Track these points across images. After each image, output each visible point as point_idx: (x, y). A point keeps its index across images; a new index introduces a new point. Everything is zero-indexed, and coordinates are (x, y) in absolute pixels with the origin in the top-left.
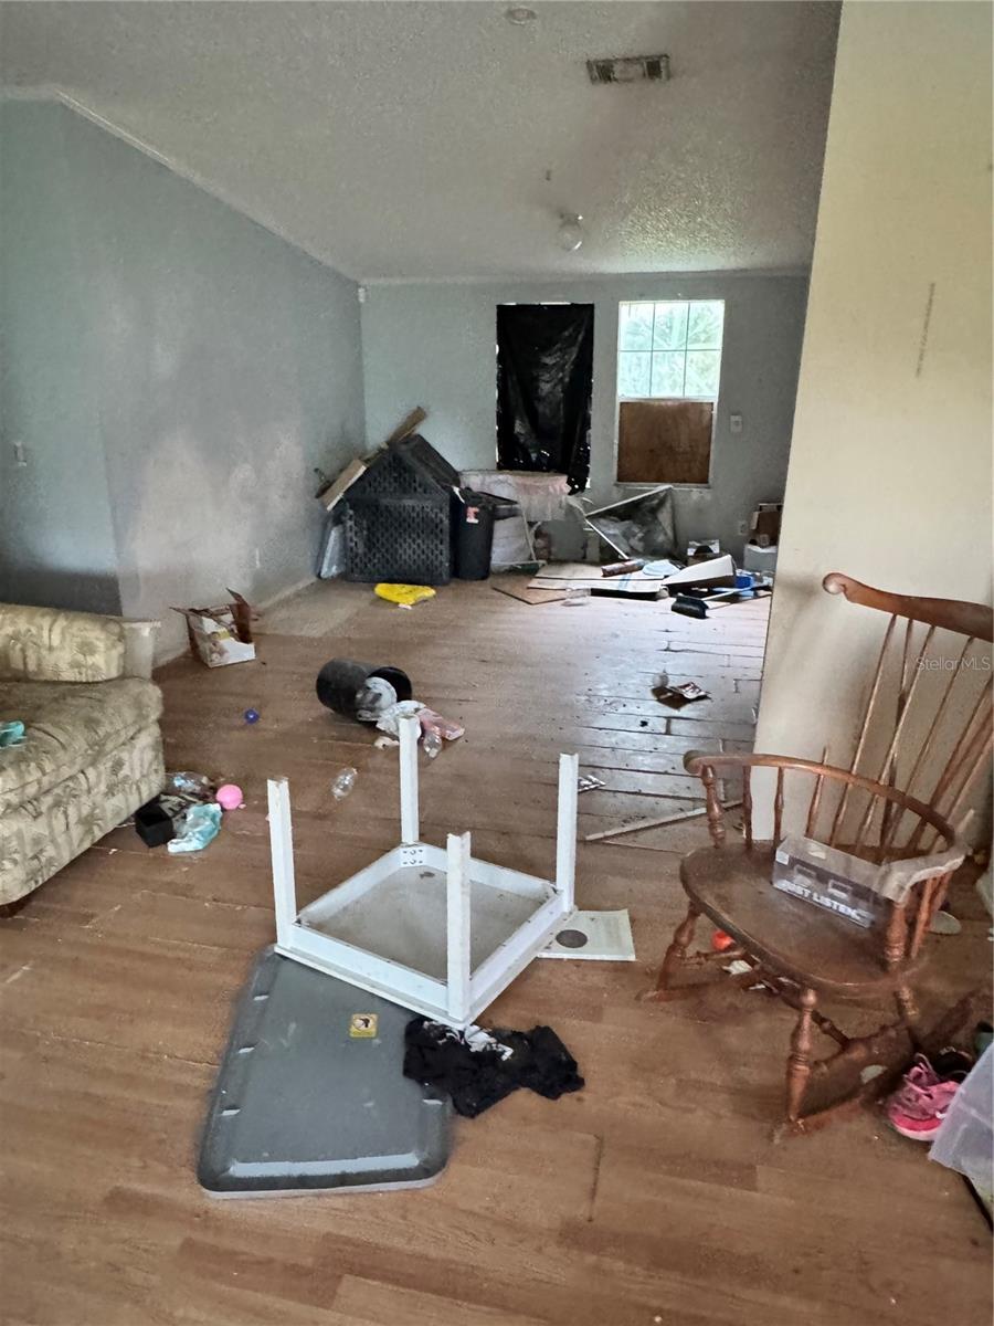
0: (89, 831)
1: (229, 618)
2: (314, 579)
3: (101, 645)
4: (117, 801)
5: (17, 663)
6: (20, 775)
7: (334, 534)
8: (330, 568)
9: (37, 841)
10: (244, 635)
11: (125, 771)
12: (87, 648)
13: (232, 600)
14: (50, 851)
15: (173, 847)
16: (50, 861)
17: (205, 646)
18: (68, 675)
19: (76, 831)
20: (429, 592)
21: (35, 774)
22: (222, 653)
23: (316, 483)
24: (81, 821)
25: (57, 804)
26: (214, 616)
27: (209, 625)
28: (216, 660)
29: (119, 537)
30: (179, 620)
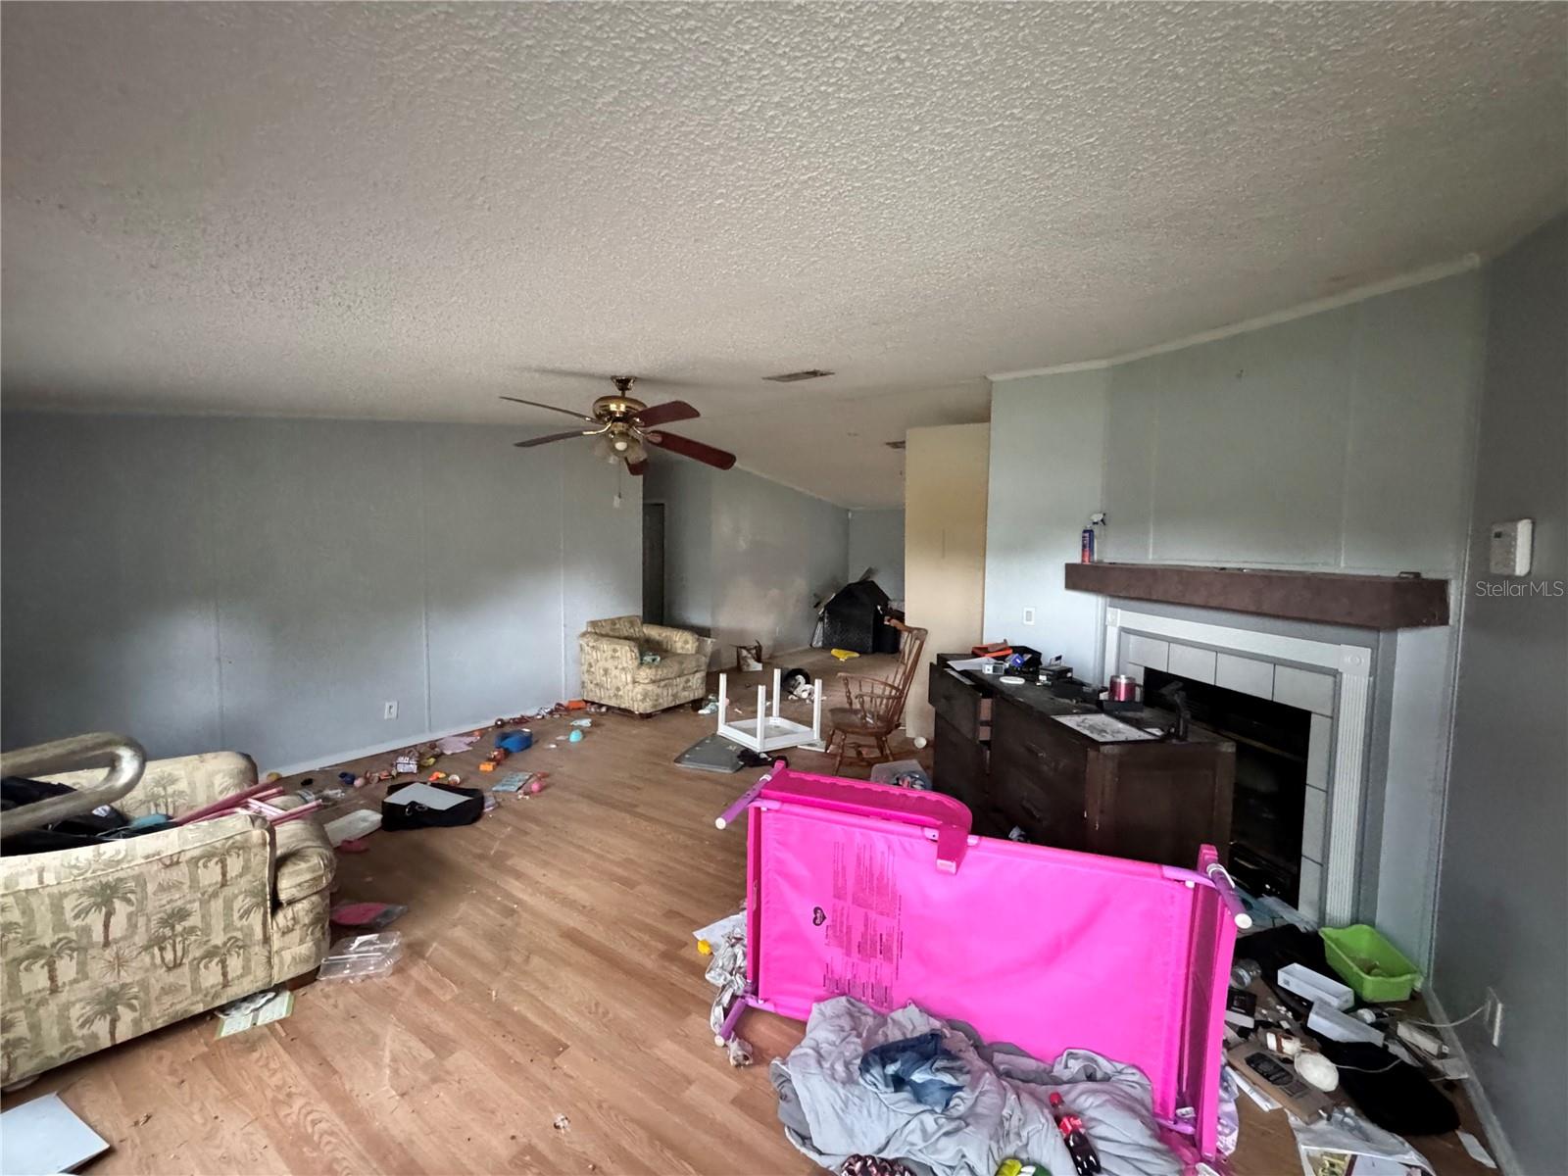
0: (674, 700)
1: (754, 651)
2: (809, 646)
3: (691, 642)
4: (686, 693)
5: (665, 647)
6: (657, 671)
7: (820, 625)
8: (817, 642)
9: (657, 695)
10: (759, 660)
11: (690, 684)
12: (686, 642)
13: (756, 644)
14: (661, 701)
15: (700, 712)
16: (660, 704)
17: (742, 662)
18: (679, 651)
19: (670, 698)
20: (856, 655)
21: (660, 673)
22: (748, 665)
23: (814, 601)
24: (673, 695)
25: (666, 685)
26: (748, 650)
27: (744, 653)
28: (745, 668)
29: (713, 615)
30: (735, 649)
